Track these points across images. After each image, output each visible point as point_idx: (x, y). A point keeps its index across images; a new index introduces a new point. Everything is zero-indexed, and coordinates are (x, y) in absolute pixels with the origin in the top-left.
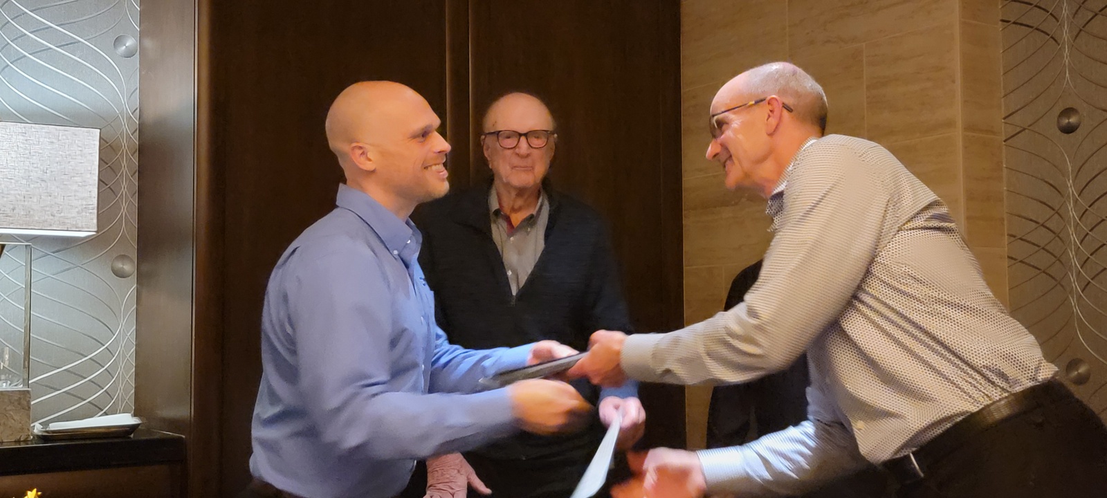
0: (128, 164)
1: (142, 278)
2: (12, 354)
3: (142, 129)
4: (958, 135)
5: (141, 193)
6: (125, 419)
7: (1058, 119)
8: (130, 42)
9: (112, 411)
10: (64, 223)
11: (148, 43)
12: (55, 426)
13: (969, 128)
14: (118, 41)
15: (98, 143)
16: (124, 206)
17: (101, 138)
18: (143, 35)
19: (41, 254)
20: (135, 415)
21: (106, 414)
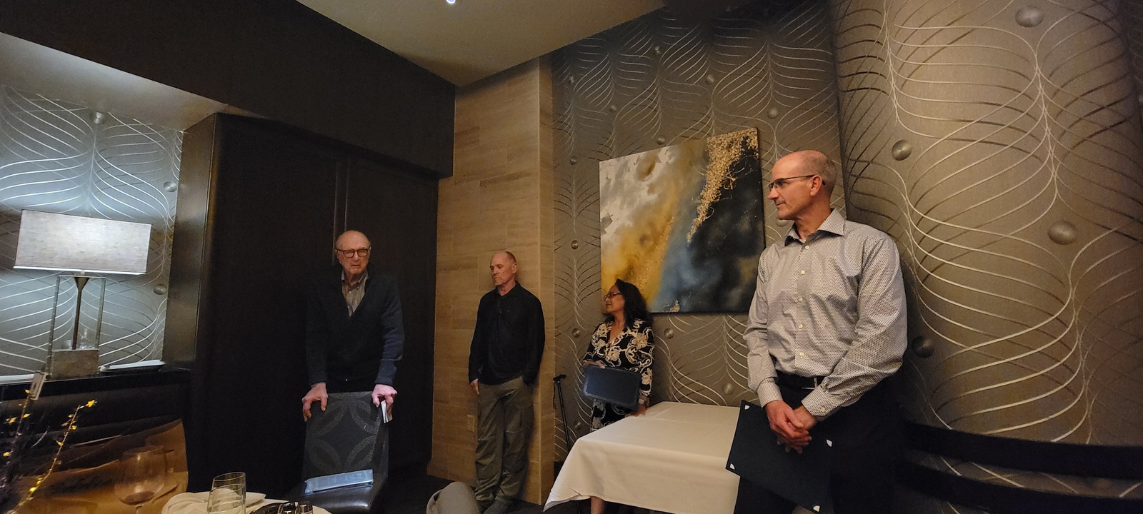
0: (167, 241)
1: (172, 296)
2: (89, 331)
3: (176, 225)
4: (538, 247)
5: (174, 255)
6: (157, 362)
7: (572, 244)
8: (173, 185)
9: (149, 359)
10: (126, 268)
11: (183, 186)
12: (112, 367)
13: (542, 245)
14: (166, 184)
15: (150, 231)
16: (163, 261)
17: (152, 228)
18: (180, 182)
19: (111, 283)
20: (162, 360)
21: (144, 360)
